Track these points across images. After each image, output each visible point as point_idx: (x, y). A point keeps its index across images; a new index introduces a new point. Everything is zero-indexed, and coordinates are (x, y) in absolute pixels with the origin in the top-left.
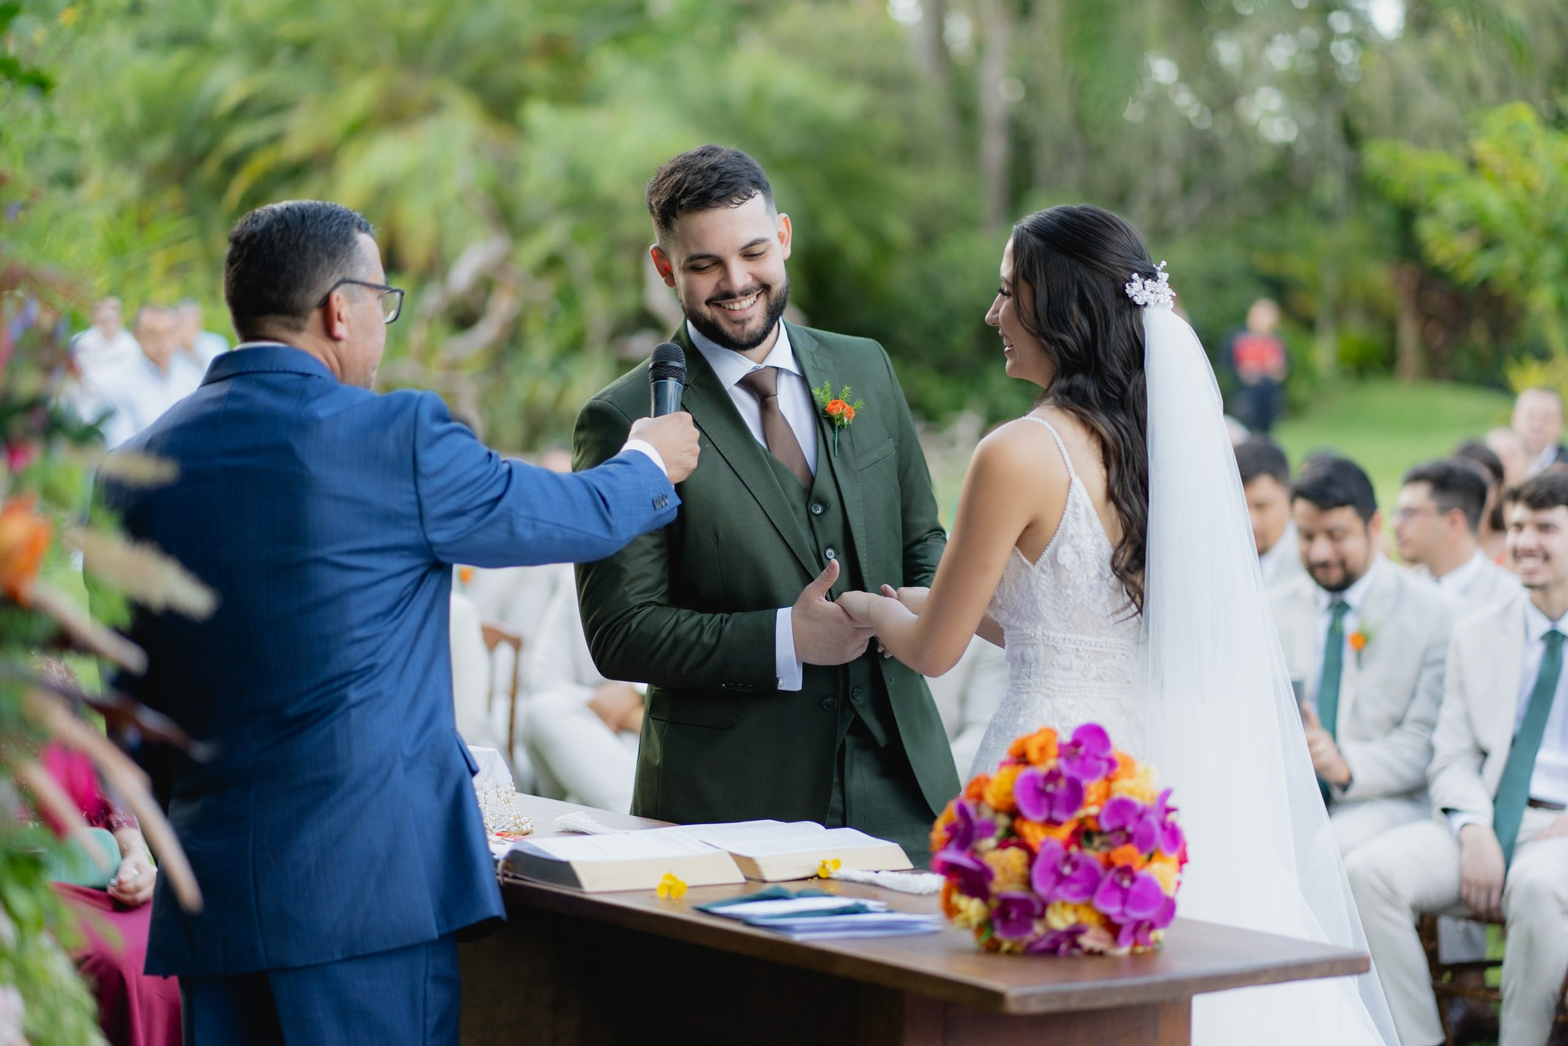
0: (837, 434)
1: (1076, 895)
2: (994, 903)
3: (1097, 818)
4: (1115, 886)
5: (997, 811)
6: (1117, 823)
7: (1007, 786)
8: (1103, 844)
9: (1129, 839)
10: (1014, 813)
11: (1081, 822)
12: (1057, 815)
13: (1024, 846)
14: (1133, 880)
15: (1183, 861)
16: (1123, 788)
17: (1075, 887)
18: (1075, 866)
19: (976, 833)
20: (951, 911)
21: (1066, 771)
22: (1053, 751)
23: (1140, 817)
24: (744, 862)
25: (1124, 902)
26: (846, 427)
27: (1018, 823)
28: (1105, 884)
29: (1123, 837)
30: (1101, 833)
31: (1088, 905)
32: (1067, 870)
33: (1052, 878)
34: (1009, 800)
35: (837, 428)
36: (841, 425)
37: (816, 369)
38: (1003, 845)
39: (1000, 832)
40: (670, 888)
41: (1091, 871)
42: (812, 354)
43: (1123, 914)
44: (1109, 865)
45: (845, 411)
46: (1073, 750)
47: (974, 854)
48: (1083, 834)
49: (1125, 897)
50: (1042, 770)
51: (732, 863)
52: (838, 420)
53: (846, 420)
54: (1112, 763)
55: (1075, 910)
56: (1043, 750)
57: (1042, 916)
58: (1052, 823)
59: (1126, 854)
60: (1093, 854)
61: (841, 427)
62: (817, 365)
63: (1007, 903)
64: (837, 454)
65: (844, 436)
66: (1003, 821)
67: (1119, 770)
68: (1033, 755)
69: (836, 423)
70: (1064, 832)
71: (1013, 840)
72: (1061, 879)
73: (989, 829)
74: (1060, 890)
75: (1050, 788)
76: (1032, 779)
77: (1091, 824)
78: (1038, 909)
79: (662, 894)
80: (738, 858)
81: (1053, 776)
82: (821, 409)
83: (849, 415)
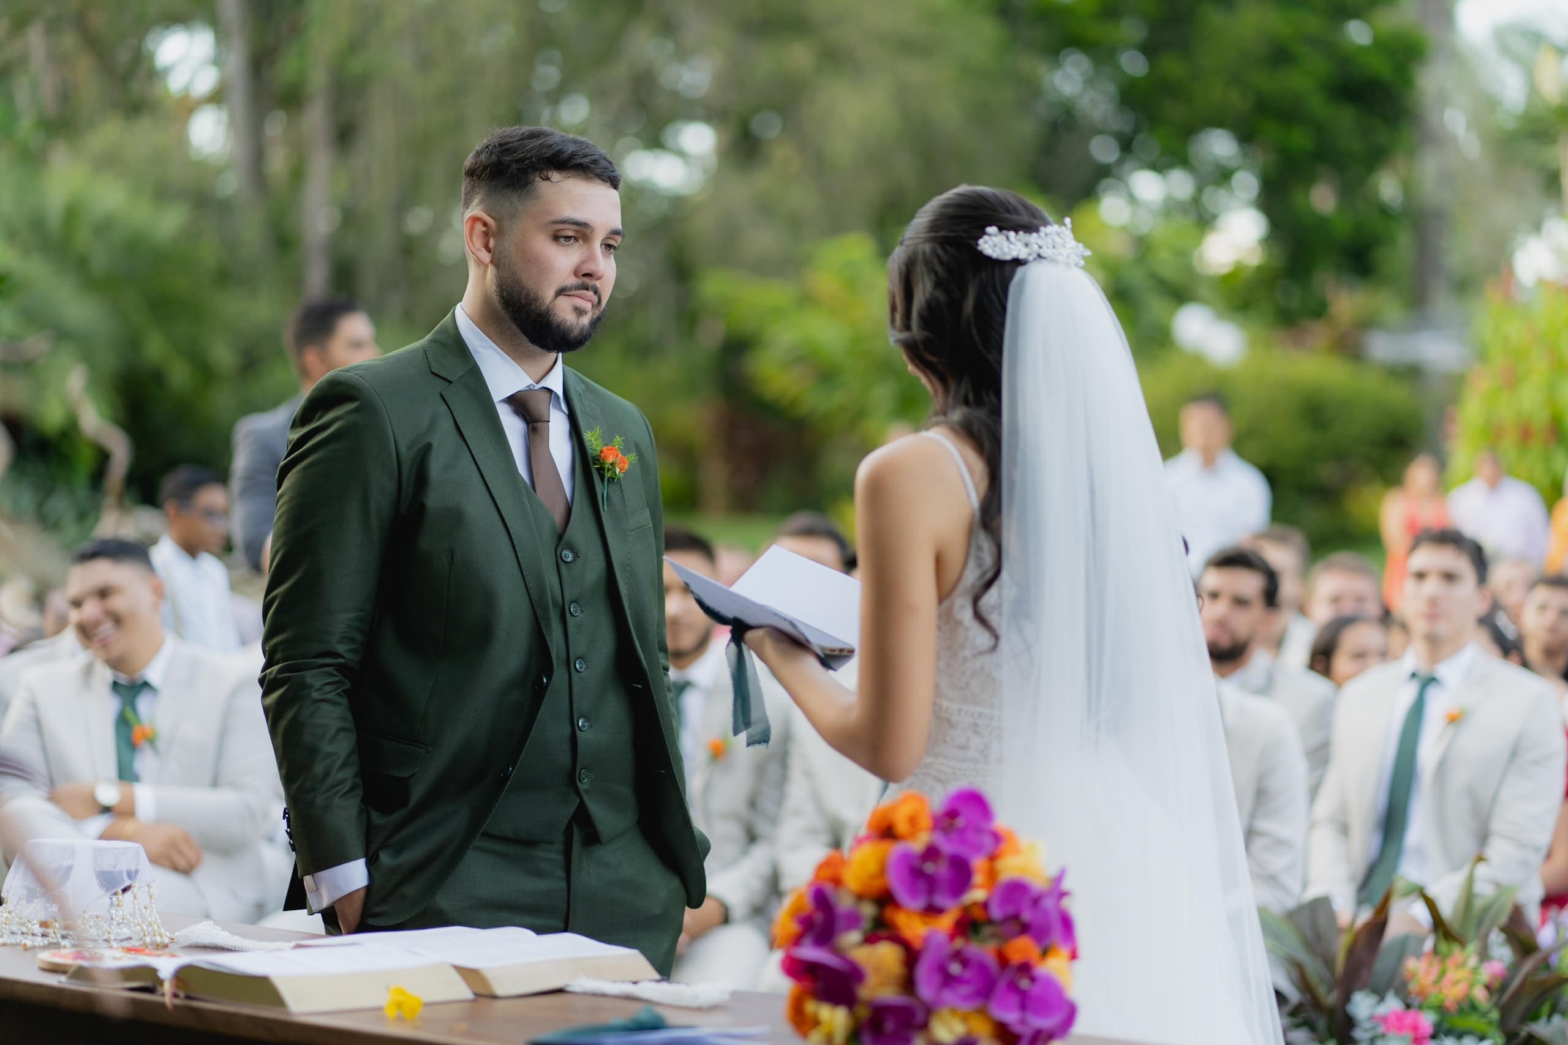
0: (606, 487)
1: (966, 998)
2: (863, 1012)
3: (985, 905)
4: (1013, 987)
5: (860, 897)
6: (1010, 910)
7: (872, 867)
8: (994, 936)
9: (1025, 929)
10: (885, 899)
11: (966, 910)
12: (940, 900)
13: (897, 939)
14: (1033, 979)
15: (1074, 956)
16: (1010, 867)
17: (965, 990)
18: (965, 962)
19: (840, 924)
20: (802, 1021)
21: (947, 847)
22: (926, 822)
23: (1036, 901)
24: (469, 975)
25: (1023, 1007)
26: (616, 480)
27: (889, 913)
28: (1002, 984)
29: (1015, 928)
30: (990, 922)
31: (982, 1012)
32: (955, 968)
33: (937, 979)
34: (878, 884)
35: (606, 479)
36: (612, 478)
37: (585, 413)
38: (871, 939)
39: (867, 924)
40: (399, 1005)
41: (983, 968)
42: (580, 395)
43: (1023, 1022)
44: (1003, 960)
45: (618, 460)
46: (947, 821)
47: (837, 952)
48: (967, 925)
49: (1025, 1001)
50: (918, 844)
51: (455, 976)
52: (609, 470)
53: (618, 471)
54: (997, 838)
55: (964, 1019)
56: (913, 821)
57: (924, 1026)
58: (932, 911)
59: (1022, 948)
60: (983, 949)
61: (611, 480)
62: (585, 410)
63: (880, 1012)
64: (606, 509)
65: (614, 490)
66: (868, 910)
67: (1004, 846)
68: (902, 827)
69: (606, 475)
70: (946, 922)
71: (883, 933)
72: (948, 980)
73: (853, 920)
74: (948, 995)
75: (929, 868)
76: (906, 857)
77: (977, 913)
78: (920, 1016)
79: (391, 1012)
80: (462, 971)
81: (931, 853)
82: (591, 457)
83: (621, 465)
